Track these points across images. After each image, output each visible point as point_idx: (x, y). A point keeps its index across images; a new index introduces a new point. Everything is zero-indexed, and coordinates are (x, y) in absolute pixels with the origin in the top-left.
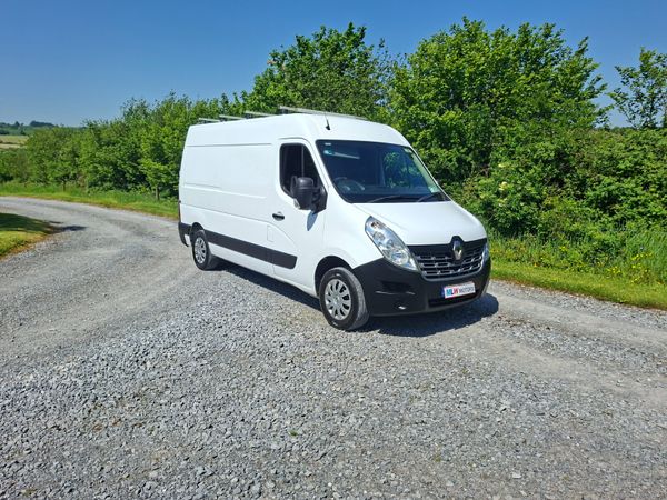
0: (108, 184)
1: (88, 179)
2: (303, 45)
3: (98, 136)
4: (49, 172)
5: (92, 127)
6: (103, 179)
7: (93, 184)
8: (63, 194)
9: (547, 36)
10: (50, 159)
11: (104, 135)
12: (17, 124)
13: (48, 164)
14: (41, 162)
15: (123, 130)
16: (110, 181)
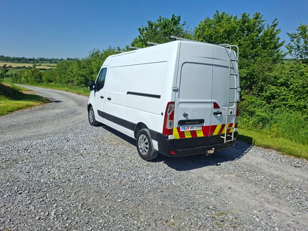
0: (83, 85)
1: (76, 82)
2: (151, 25)
3: (80, 64)
4: (63, 79)
5: (77, 60)
6: (81, 83)
7: (78, 85)
8: (66, 88)
9: (256, 18)
10: (64, 74)
11: (82, 64)
12: (62, 59)
13: (63, 75)
14: (61, 75)
15: (89, 62)
16: (84, 83)
